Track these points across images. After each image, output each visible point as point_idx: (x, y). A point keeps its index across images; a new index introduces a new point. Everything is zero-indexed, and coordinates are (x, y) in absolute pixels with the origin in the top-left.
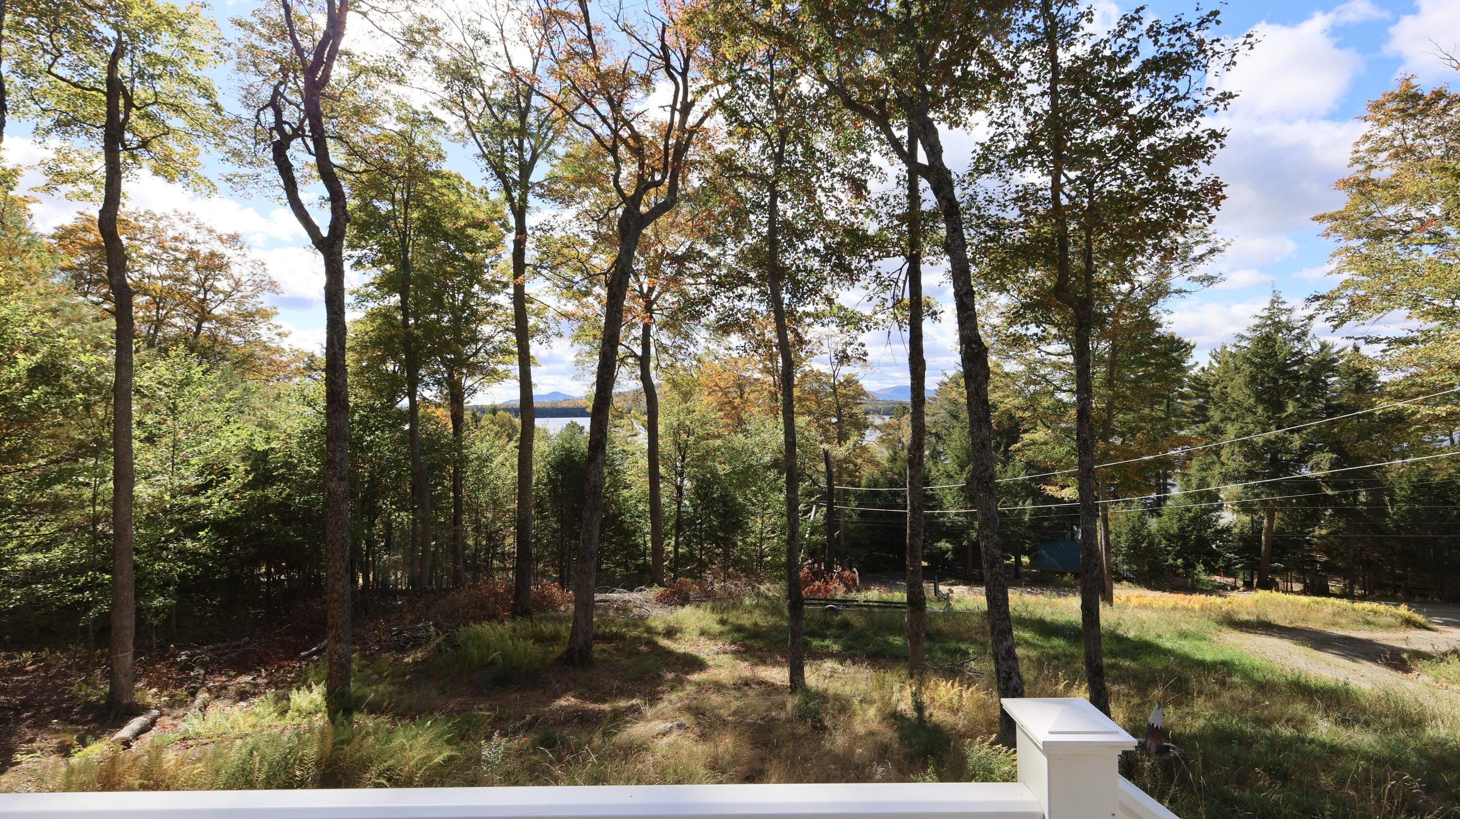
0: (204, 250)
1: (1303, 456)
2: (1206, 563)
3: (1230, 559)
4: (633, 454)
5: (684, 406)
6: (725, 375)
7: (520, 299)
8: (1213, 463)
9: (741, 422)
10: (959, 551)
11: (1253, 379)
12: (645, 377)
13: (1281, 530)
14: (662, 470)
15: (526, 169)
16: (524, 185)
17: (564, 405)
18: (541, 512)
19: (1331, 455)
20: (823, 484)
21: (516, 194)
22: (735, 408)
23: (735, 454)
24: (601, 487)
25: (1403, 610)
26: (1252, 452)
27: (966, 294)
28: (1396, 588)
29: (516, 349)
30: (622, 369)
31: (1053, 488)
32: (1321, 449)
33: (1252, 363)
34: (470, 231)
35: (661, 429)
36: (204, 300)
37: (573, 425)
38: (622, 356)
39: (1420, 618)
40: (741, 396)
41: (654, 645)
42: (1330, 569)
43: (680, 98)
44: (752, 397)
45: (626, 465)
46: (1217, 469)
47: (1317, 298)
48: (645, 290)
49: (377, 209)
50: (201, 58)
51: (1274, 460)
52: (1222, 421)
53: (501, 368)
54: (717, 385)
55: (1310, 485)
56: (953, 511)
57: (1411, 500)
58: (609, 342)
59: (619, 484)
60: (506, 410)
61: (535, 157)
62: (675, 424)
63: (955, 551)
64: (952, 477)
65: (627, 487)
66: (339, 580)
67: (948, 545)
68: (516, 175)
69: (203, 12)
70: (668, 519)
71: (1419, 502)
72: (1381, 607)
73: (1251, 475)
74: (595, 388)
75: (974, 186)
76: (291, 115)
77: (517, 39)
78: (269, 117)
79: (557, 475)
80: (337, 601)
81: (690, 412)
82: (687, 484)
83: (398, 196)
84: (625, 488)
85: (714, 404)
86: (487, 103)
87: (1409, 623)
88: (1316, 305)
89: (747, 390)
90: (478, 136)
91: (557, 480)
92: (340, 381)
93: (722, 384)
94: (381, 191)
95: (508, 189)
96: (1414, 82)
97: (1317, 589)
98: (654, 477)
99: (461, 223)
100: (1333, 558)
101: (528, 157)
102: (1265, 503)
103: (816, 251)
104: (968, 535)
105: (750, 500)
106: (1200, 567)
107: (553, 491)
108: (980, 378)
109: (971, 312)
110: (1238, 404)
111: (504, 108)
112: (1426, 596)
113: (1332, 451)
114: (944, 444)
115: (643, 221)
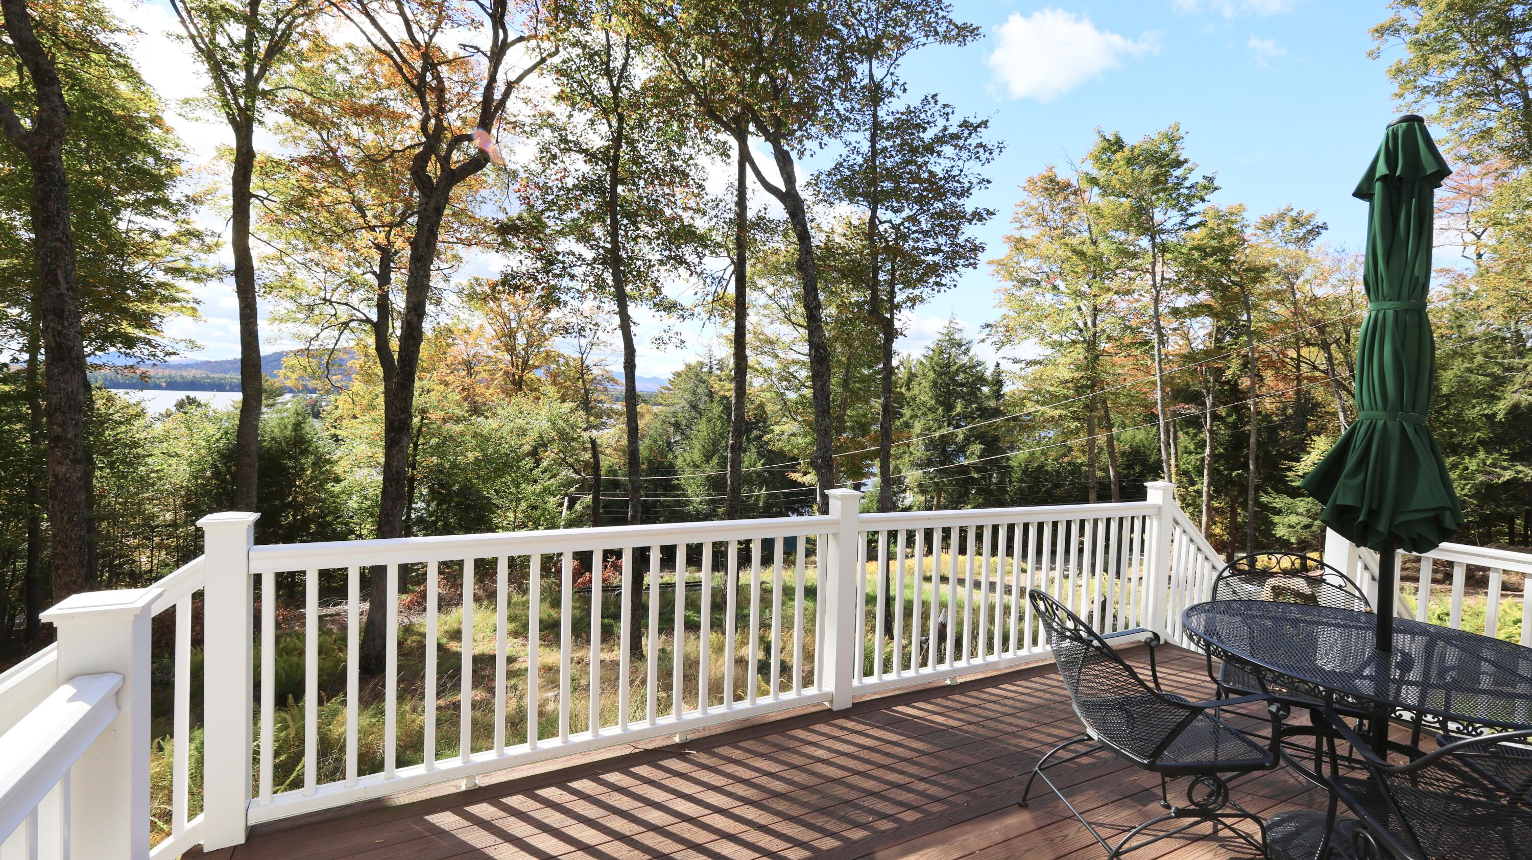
1: (961, 450)
8: (905, 453)
11: (935, 384)
19: (980, 447)
26: (932, 445)
31: (797, 474)
32: (974, 442)
33: (935, 371)
39: (1024, 566)
45: (339, 454)
46: (906, 458)
47: (987, 326)
51: (944, 451)
52: (911, 418)
55: (964, 470)
56: (698, 499)
57: (1021, 480)
64: (698, 467)
73: (929, 463)
88: (987, 331)
89: (479, 368)
102: (937, 484)
110: (924, 404)
113: (981, 443)
114: (682, 434)
115: (452, 177)
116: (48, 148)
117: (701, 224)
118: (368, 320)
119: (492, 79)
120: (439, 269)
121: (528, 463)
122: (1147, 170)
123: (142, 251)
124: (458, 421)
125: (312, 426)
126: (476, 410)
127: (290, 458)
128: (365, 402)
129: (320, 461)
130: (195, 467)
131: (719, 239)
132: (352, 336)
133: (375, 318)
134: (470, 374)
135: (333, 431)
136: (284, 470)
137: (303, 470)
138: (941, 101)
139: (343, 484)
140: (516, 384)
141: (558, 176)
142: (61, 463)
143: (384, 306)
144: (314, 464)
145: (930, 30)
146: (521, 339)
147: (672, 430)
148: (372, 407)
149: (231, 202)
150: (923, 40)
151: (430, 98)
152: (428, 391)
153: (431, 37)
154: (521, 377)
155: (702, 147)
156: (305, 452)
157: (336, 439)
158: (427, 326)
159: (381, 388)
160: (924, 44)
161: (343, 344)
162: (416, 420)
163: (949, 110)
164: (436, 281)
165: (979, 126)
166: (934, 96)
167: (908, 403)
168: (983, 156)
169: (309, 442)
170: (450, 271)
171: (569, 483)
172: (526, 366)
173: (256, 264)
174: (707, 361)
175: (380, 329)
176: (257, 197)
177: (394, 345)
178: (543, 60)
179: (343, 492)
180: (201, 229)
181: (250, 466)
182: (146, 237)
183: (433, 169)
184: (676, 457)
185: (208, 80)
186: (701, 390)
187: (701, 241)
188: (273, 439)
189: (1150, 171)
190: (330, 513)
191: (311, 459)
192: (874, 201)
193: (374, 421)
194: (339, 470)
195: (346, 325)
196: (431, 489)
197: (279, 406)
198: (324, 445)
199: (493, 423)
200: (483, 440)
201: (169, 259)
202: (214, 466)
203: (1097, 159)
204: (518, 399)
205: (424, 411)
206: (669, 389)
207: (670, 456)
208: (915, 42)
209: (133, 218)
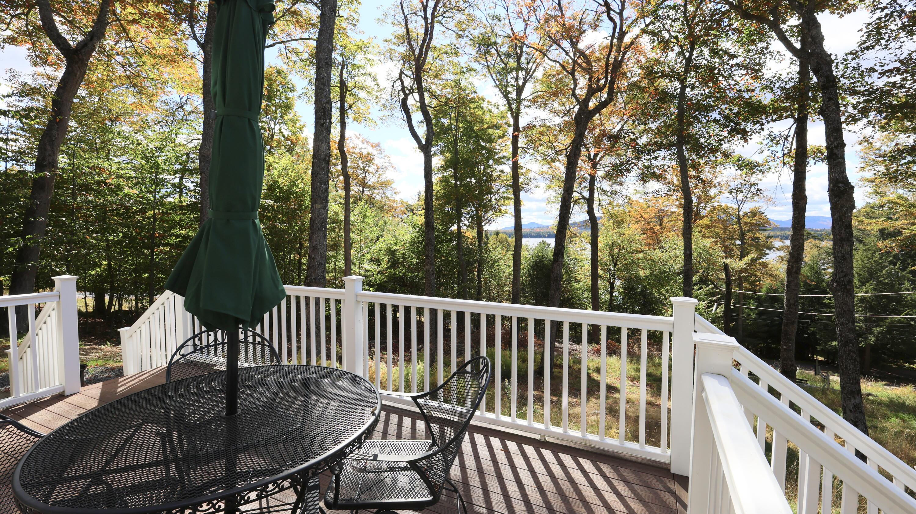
0: (365, 152)
4: (581, 261)
5: (617, 230)
6: (648, 210)
7: (515, 167)
9: (659, 241)
12: (590, 212)
14: (600, 272)
15: (520, 90)
16: (519, 101)
17: (538, 230)
18: (524, 293)
20: (723, 288)
21: (514, 107)
22: (655, 233)
23: (653, 263)
24: (560, 280)
27: (836, 147)
29: (513, 196)
30: (576, 206)
34: (490, 131)
35: (600, 246)
36: (365, 176)
37: (544, 242)
38: (575, 199)
40: (661, 225)
43: (617, 30)
44: (669, 225)
48: (592, 154)
49: (443, 123)
50: (373, 63)
53: (503, 208)
54: (642, 217)
58: (567, 191)
59: (572, 279)
60: (503, 233)
61: (525, 81)
62: (610, 242)
65: (577, 281)
68: (514, 95)
69: (374, 41)
70: (603, 303)
74: (558, 218)
75: (857, 60)
76: (408, 82)
77: (516, 16)
78: (398, 84)
79: (534, 272)
81: (621, 234)
82: (618, 283)
83: (453, 115)
84: (576, 282)
85: (639, 230)
86: (498, 54)
89: (665, 220)
90: (494, 75)
91: (534, 274)
93: (646, 216)
94: (445, 114)
95: (509, 104)
98: (595, 276)
99: (485, 126)
101: (521, 82)
103: (716, 121)
105: (663, 295)
107: (532, 280)
108: (845, 209)
109: (841, 160)
111: (508, 56)
134: (660, 223)
135: (575, 256)
139: (581, 283)
157: (576, 260)
171: (712, 293)
179: (580, 288)
195: (576, 201)
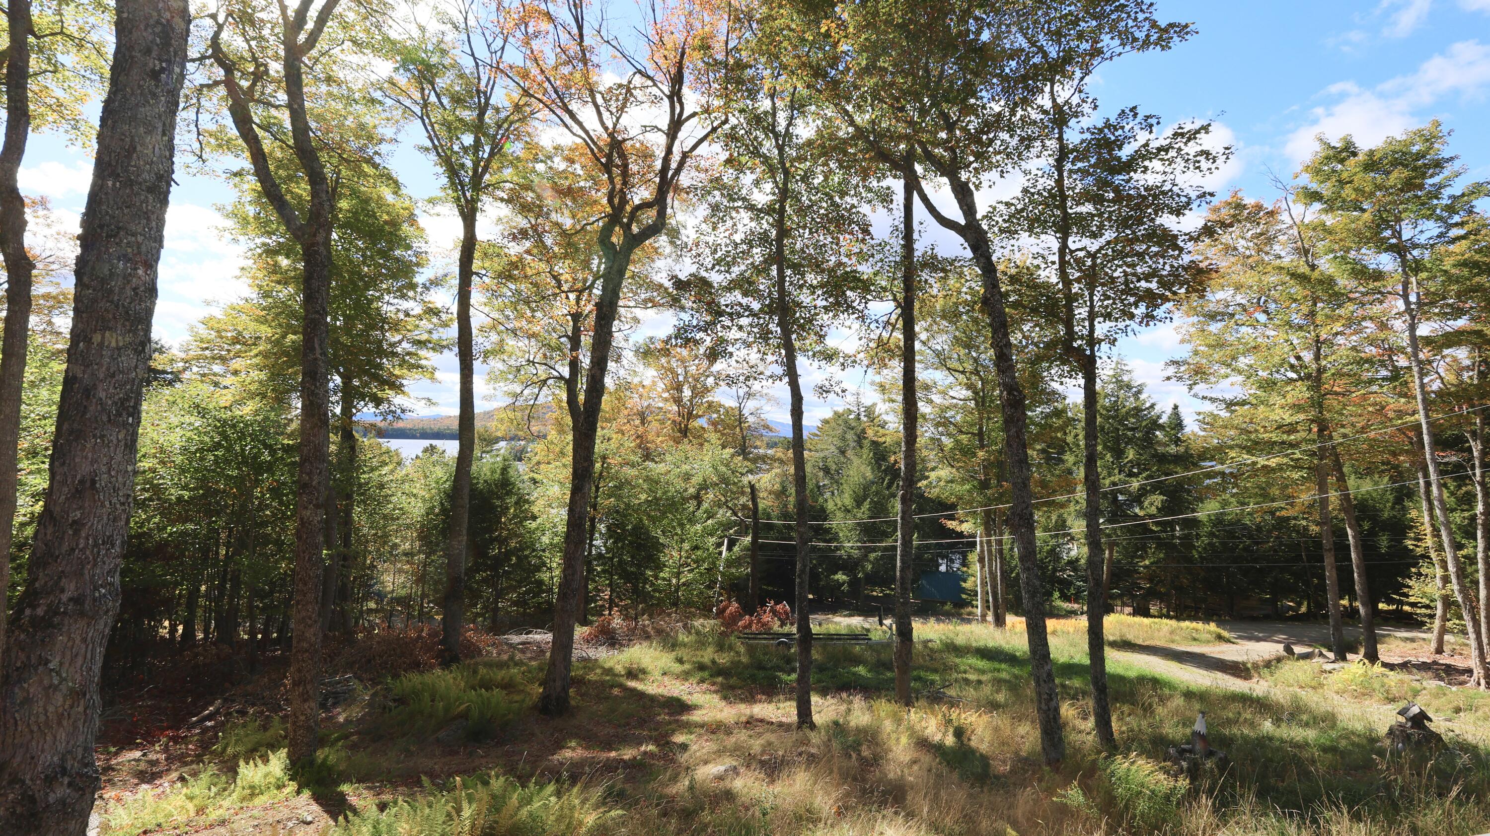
1: (1138, 498)
2: (1061, 591)
3: (1080, 587)
10: (854, 583)
13: (1119, 561)
19: (1162, 497)
22: (639, 437)
25: (1213, 627)
27: (1005, 345)
28: (1197, 609)
31: (954, 523)
32: (1152, 492)
39: (1225, 634)
40: (643, 426)
41: (622, 686)
42: (1152, 594)
45: (536, 495)
46: (1072, 508)
52: (1074, 464)
56: (849, 544)
57: (1211, 534)
59: (526, 515)
63: (850, 584)
64: (849, 511)
65: (534, 518)
66: (310, 626)
67: (844, 577)
71: (1217, 537)
72: (1200, 625)
80: (307, 651)
81: (606, 439)
87: (1220, 638)
89: (650, 418)
92: (321, 392)
96: (1240, 195)
97: (1142, 611)
100: (1156, 585)
104: (863, 567)
106: (1057, 594)
112: (1220, 616)
113: (1162, 493)
114: (832, 478)
115: (635, 241)
116: (315, 235)
117: (865, 270)
118: (561, 378)
119: (669, 151)
120: (620, 330)
121: (691, 506)
122: (1395, 174)
123: (396, 326)
124: (633, 466)
125: (517, 470)
126: (647, 457)
127: (498, 498)
128: (557, 449)
129: (522, 501)
130: (428, 505)
131: (884, 283)
132: (549, 392)
133: (567, 376)
134: (643, 423)
135: (532, 475)
136: (493, 508)
137: (508, 508)
138: (1142, 113)
139: (539, 521)
140: (683, 431)
141: (727, 234)
142: (306, 508)
143: (574, 365)
144: (516, 503)
145: (1127, 38)
146: (687, 393)
147: (821, 474)
148: (562, 453)
149: (458, 281)
150: (1120, 49)
151: (616, 171)
152: (609, 439)
153: (618, 119)
154: (686, 426)
155: (864, 195)
156: (509, 493)
157: (535, 481)
158: (608, 381)
159: (570, 437)
160: (1120, 54)
161: (541, 400)
162: (598, 465)
163: (1153, 121)
164: (618, 339)
165: (1198, 132)
166: (1134, 109)
167: (1071, 449)
168: (1204, 164)
169: (514, 484)
170: (629, 332)
171: (727, 526)
172: (690, 416)
173: (474, 332)
174: (855, 409)
175: (571, 384)
176: (477, 274)
177: (582, 397)
178: (714, 130)
179: (537, 529)
180: (439, 306)
181: (462, 507)
182: (401, 316)
183: (617, 238)
184: (826, 501)
185: (444, 180)
186: (850, 436)
187: (865, 287)
188: (486, 481)
189: (1397, 176)
190: (528, 547)
191: (514, 499)
192: (1064, 228)
193: (564, 466)
194: (535, 509)
195: (544, 382)
196: (609, 528)
197: (495, 453)
198: (525, 487)
199: (661, 468)
200: (653, 482)
201: (417, 332)
202: (442, 504)
203: (1317, 172)
204: (685, 446)
205: (604, 458)
206: (817, 435)
207: (821, 500)
208: (1108, 55)
209: (392, 301)
